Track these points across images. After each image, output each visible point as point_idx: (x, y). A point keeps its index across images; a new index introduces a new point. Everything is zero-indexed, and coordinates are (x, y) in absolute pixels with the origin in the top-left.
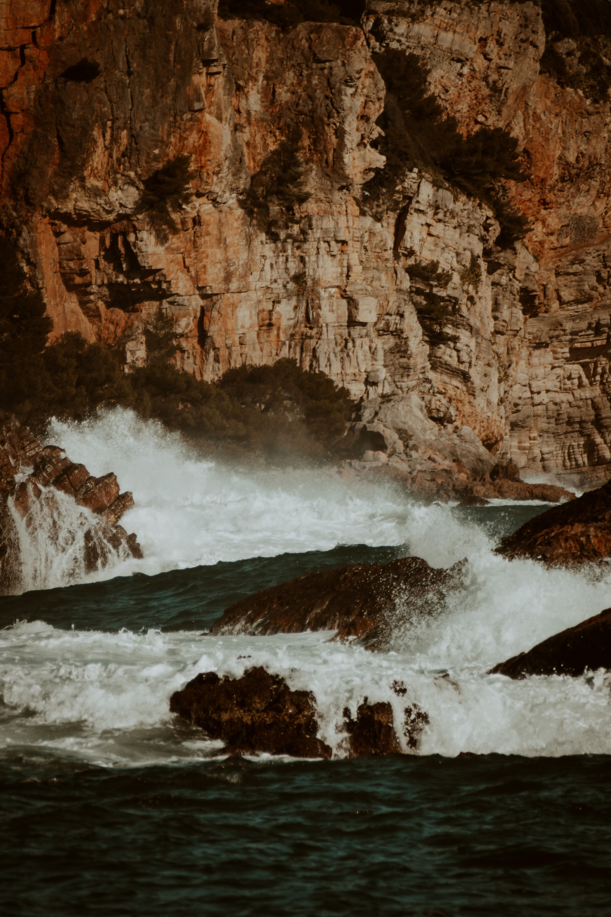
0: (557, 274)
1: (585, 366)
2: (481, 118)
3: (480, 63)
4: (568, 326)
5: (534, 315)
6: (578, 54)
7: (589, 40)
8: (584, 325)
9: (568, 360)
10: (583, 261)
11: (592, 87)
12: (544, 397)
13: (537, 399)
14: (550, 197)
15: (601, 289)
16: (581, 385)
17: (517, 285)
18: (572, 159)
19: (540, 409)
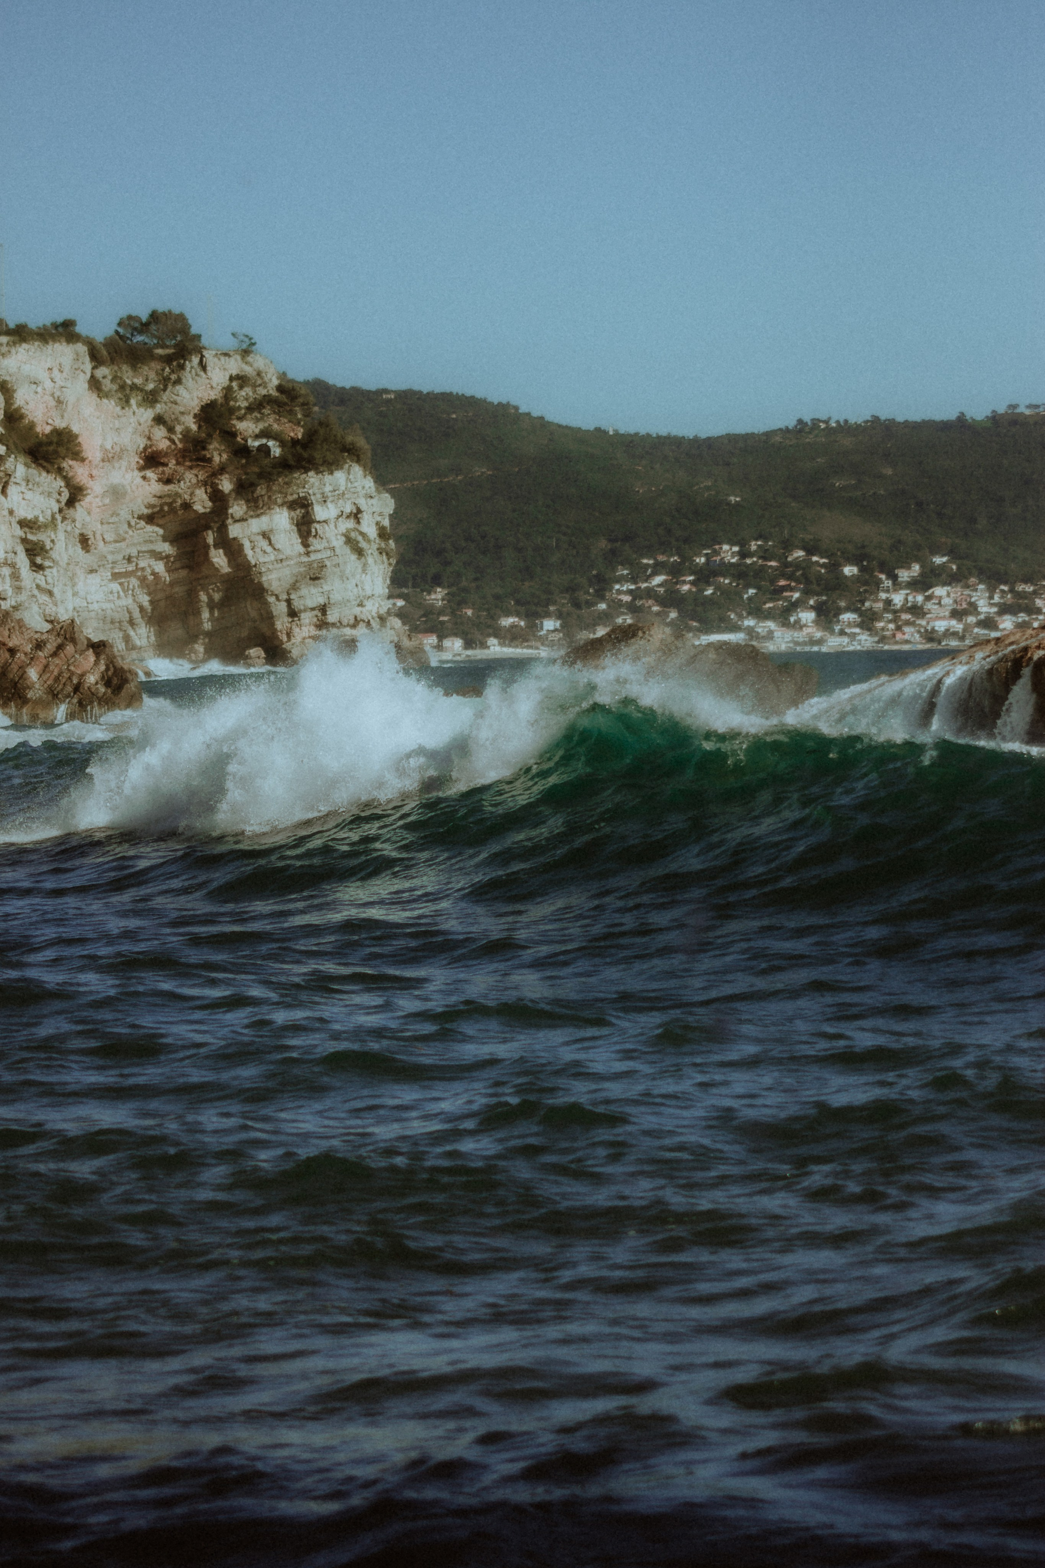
0: (102, 523)
1: (121, 584)
2: (50, 421)
3: (48, 384)
4: (110, 558)
5: (88, 551)
6: (110, 377)
7: (116, 368)
8: (120, 557)
9: (110, 581)
10: (118, 515)
11: (120, 399)
12: (95, 606)
13: (91, 607)
14: (94, 473)
15: (131, 533)
16: (119, 597)
17: (77, 532)
18: (109, 447)
19: (93, 614)
